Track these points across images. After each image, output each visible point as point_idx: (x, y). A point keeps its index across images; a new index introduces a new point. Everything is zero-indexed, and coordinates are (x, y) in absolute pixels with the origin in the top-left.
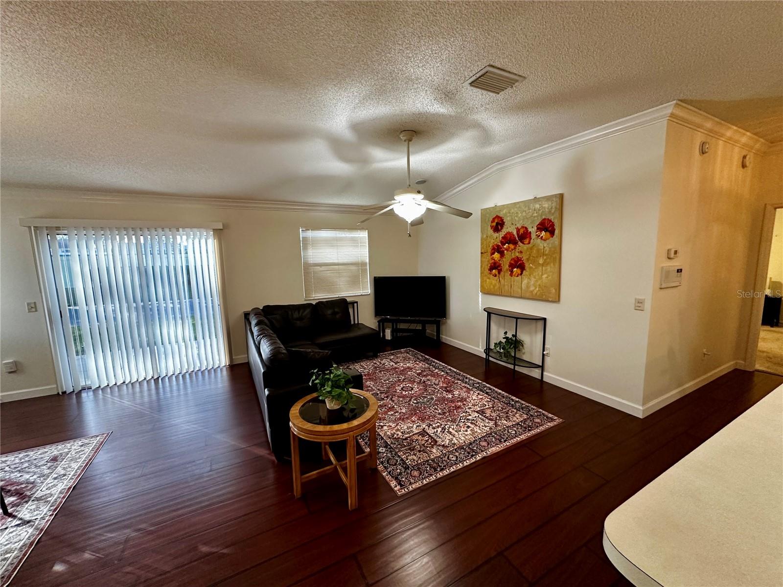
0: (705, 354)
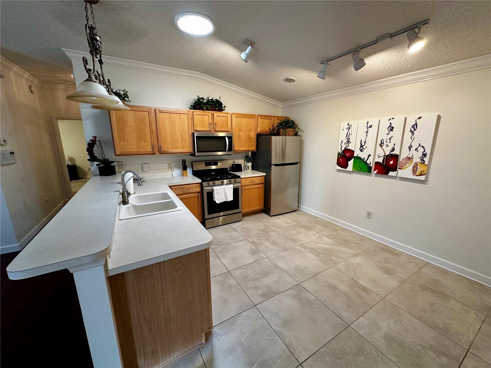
0: (47, 200)
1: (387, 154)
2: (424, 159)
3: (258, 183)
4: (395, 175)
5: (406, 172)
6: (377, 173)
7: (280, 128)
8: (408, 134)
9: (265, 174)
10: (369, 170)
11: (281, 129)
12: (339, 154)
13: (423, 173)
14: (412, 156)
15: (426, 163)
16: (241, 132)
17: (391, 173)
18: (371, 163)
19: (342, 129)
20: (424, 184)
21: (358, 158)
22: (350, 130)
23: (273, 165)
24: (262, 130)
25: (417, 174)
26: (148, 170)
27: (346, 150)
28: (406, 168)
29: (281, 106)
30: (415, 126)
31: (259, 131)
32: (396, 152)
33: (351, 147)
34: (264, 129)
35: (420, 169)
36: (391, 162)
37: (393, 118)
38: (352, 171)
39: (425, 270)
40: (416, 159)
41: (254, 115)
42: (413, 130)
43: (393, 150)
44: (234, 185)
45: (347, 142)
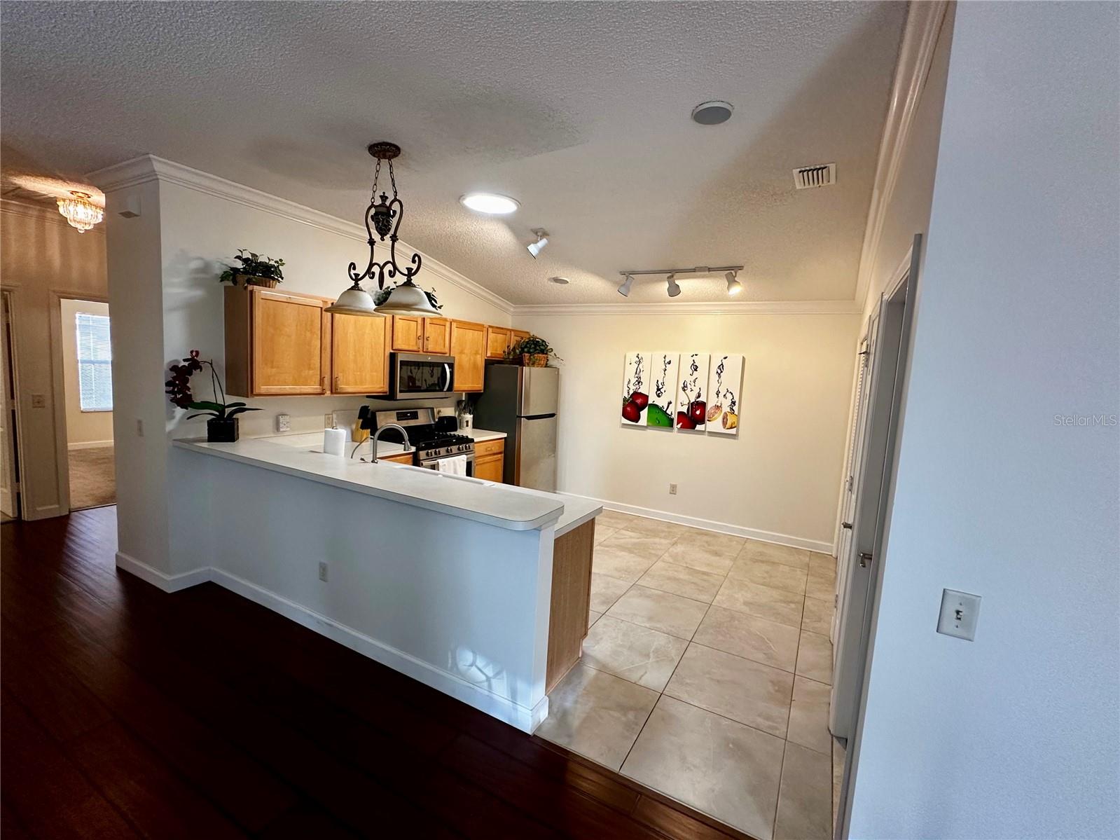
1: (692, 401)
2: (734, 408)
3: (495, 452)
4: (704, 429)
5: (714, 425)
6: (682, 427)
7: (524, 352)
8: (714, 377)
9: (505, 435)
10: (670, 423)
11: (526, 354)
12: (625, 399)
13: (733, 426)
14: (721, 404)
15: (736, 413)
16: (463, 355)
17: (699, 427)
18: (673, 413)
19: (628, 362)
20: (735, 439)
21: (654, 406)
22: (641, 366)
23: (524, 417)
24: (494, 354)
25: (727, 427)
26: (288, 429)
27: (636, 395)
28: (715, 419)
29: (512, 310)
30: (721, 367)
31: (489, 354)
32: (702, 399)
33: (643, 390)
34: (496, 350)
35: (731, 420)
36: (698, 412)
37: (696, 355)
38: (646, 425)
39: (748, 546)
40: (726, 409)
41: (483, 326)
42: (719, 372)
43: (699, 396)
44: (469, 456)
45: (637, 383)
